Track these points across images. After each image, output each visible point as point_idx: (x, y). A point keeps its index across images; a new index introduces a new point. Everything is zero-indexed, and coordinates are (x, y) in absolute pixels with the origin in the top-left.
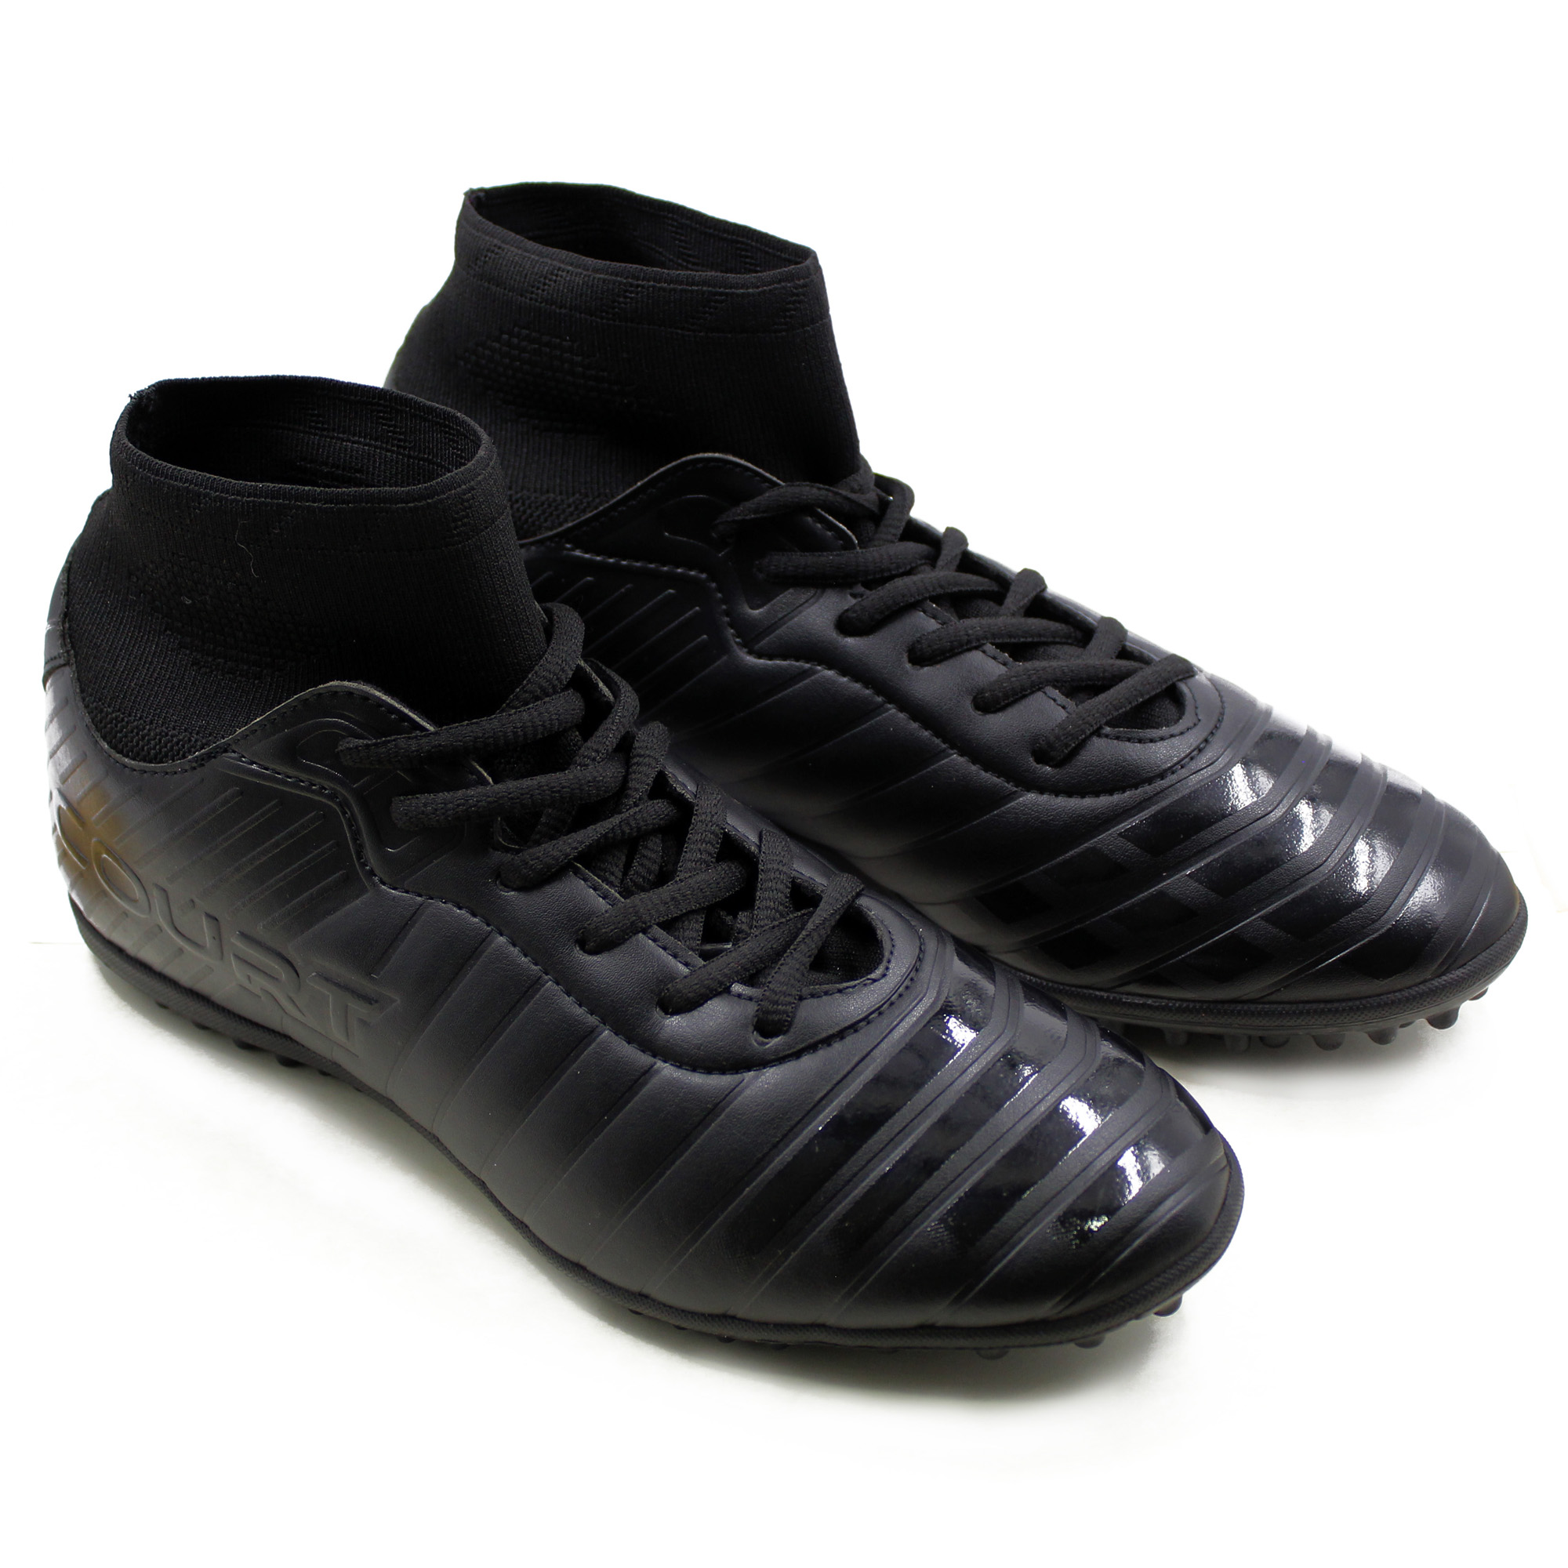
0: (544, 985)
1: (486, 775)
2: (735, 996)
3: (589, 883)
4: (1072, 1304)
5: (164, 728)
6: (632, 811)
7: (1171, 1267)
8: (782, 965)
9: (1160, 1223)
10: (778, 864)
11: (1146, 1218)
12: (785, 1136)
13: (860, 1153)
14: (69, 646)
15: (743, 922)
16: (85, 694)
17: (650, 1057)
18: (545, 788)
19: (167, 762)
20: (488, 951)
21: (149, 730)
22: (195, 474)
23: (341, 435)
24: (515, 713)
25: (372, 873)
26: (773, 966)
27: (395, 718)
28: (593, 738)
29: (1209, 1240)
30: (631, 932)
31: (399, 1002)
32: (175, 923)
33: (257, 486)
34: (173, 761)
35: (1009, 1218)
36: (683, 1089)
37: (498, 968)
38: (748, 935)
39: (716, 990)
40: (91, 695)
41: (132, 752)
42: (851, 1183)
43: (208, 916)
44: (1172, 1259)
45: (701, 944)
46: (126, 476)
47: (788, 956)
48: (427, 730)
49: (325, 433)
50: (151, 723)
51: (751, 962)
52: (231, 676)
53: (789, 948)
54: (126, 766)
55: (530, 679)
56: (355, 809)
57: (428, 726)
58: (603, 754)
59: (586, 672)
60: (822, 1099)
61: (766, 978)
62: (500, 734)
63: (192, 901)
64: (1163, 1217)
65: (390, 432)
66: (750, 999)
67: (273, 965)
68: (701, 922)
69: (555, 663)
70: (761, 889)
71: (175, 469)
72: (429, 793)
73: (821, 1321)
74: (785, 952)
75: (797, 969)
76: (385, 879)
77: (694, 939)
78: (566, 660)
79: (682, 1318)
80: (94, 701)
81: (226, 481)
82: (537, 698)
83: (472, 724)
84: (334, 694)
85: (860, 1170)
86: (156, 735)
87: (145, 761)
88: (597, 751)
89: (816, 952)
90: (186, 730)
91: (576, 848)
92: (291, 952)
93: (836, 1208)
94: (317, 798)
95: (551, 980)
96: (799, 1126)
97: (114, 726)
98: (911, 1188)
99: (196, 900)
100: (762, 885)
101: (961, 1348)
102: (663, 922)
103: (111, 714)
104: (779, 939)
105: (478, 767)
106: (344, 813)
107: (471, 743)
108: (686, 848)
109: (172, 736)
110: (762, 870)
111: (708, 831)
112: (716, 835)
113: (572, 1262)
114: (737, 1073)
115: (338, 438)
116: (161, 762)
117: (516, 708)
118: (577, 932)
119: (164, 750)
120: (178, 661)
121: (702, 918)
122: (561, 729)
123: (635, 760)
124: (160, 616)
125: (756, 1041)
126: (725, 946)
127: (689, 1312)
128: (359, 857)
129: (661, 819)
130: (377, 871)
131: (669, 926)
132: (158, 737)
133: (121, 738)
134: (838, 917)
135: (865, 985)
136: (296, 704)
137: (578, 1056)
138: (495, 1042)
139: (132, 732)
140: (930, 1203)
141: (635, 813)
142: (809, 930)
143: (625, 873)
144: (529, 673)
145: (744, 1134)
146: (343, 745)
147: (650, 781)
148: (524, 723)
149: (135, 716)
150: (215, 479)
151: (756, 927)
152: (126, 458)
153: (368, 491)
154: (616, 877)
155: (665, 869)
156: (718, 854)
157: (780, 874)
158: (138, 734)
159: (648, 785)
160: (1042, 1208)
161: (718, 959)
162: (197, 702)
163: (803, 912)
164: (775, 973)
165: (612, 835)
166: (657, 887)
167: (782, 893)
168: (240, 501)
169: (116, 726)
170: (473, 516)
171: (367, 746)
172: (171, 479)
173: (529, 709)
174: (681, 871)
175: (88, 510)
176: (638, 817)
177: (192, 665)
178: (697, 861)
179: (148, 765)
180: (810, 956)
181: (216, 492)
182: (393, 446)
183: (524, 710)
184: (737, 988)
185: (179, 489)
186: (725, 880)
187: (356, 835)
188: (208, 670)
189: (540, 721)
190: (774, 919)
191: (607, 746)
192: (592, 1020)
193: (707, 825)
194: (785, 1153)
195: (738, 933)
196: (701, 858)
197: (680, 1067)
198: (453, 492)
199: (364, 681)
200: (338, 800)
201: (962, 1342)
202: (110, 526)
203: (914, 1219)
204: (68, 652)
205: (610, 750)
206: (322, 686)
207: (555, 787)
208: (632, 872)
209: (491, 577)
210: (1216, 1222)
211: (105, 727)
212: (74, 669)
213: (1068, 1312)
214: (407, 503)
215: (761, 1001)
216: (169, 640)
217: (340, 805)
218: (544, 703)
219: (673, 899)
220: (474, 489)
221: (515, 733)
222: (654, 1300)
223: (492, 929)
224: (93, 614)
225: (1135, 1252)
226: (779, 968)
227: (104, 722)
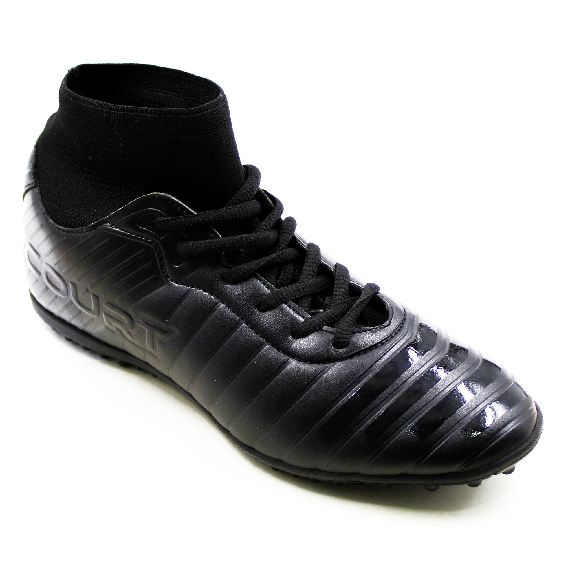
0: (241, 325)
1: (218, 234)
2: (324, 331)
3: (262, 282)
4: (468, 465)
5: (78, 213)
6: (281, 252)
7: (512, 452)
8: (345, 318)
9: (507, 432)
10: (344, 277)
11: (501, 429)
12: (345, 391)
13: (377, 398)
14: (37, 179)
15: (328, 301)
16: (43, 199)
17: (287, 356)
18: (244, 240)
19: (79, 228)
20: (217, 310)
21: (72, 214)
22: (97, 102)
23: (157, 90)
24: (232, 208)
25: (167, 276)
26: (341, 319)
27: (180, 208)
28: (265, 221)
29: (528, 441)
30: (280, 303)
31: (177, 332)
32: (79, 299)
33: (124, 107)
34: (82, 227)
35: (441, 428)
36: (301, 370)
37: (221, 317)
38: (330, 306)
39: (316, 328)
40: (46, 200)
41: (64, 223)
42: (373, 411)
43: (94, 295)
44: (512, 448)
45: (310, 309)
46: (66, 103)
47: (347, 315)
48: (194, 214)
49: (151, 89)
50: (72, 211)
51: (331, 317)
52: (108, 191)
53: (348, 311)
54: (60, 230)
55: (238, 194)
56: (161, 248)
57: (194, 212)
58: (269, 227)
59: (262, 193)
60: (362, 375)
61: (337, 324)
62: (225, 216)
63: (87, 289)
64: (509, 429)
65: (179, 88)
66: (331, 332)
67: (122, 316)
68: (310, 300)
69: (249, 187)
70: (336, 287)
71: (88, 99)
72: (194, 241)
73: (357, 472)
74: (347, 313)
75: (352, 320)
76: (173, 279)
77: (306, 307)
78: (254, 186)
79: (296, 470)
80: (47, 202)
81: (110, 105)
82: (241, 202)
83: (213, 212)
84: (154, 197)
85: (378, 406)
86: (75, 216)
87: (69, 227)
88: (266, 226)
89: (359, 313)
90: (88, 214)
91: (257, 266)
92: (130, 311)
93: (366, 422)
94: (144, 243)
95: (244, 323)
96: (352, 386)
97: (56, 212)
98: (399, 414)
99: (89, 289)
100: (336, 285)
101: (419, 485)
102: (294, 299)
103: (55, 207)
104: (344, 308)
105: (215, 230)
106: (156, 250)
107: (213, 220)
108: (304, 269)
109: (82, 217)
110: (337, 279)
111: (314, 262)
112: (317, 264)
113: (248, 447)
114: (324, 364)
115: (156, 91)
116: (77, 228)
117: (232, 206)
118: (256, 302)
119: (78, 223)
120: (85, 185)
121: (310, 299)
122: (251, 216)
123: (282, 231)
124: (77, 166)
125: (333, 350)
126: (320, 311)
127: (300, 468)
128: (162, 269)
129: (293, 256)
130: (169, 275)
131: (296, 301)
132: (75, 217)
133: (59, 218)
134: (369, 300)
135: (381, 328)
136: (137, 202)
137: (255, 356)
138: (219, 349)
139: (64, 215)
140: (408, 420)
141: (282, 253)
142: (357, 304)
143: (277, 279)
144: (238, 191)
145: (327, 390)
146: (157, 220)
147: (289, 240)
148: (236, 212)
149: (65, 208)
150: (106, 104)
151: (333, 303)
152: (67, 95)
153: (172, 110)
154: (273, 280)
155: (294, 278)
156: (317, 272)
157: (344, 281)
158: (66, 216)
159: (288, 241)
160: (456, 424)
161: (317, 315)
162: (93, 203)
163: (354, 298)
164: (342, 321)
165: (272, 262)
166: (291, 284)
167: (345, 289)
168: (116, 113)
169: (57, 212)
170: (217, 122)
171: (168, 220)
172: (86, 104)
173: (238, 206)
174: (301, 278)
175: (46, 122)
176: (284, 254)
177: (91, 187)
178: (309, 274)
179: (71, 229)
180: (357, 315)
181: (106, 110)
182: (180, 95)
183: (236, 207)
184: (325, 328)
185: (89, 108)
186: (320, 283)
187: (161, 260)
188: (98, 189)
189: (242, 212)
190: (342, 300)
191: (271, 224)
192: (262, 340)
193: (313, 260)
194: (345, 398)
195: (325, 305)
196: (310, 273)
197: (300, 361)
198: (208, 111)
199: (167, 193)
200: (154, 244)
201: (419, 482)
202: (57, 126)
203: (401, 427)
204: (36, 181)
205: (272, 226)
206: (149, 194)
207: (248, 240)
208: (280, 278)
209: (223, 149)
210: (532, 434)
211: (52, 213)
212: (39, 188)
213: (466, 469)
214: (189, 115)
215: (336, 333)
216: (81, 176)
217: (155, 246)
218: (245, 204)
219: (298, 289)
220: (217, 110)
221: (231, 216)
222: (284, 463)
223: (219, 301)
224: (48, 165)
225: (497, 444)
226: (344, 320)
227: (51, 211)
